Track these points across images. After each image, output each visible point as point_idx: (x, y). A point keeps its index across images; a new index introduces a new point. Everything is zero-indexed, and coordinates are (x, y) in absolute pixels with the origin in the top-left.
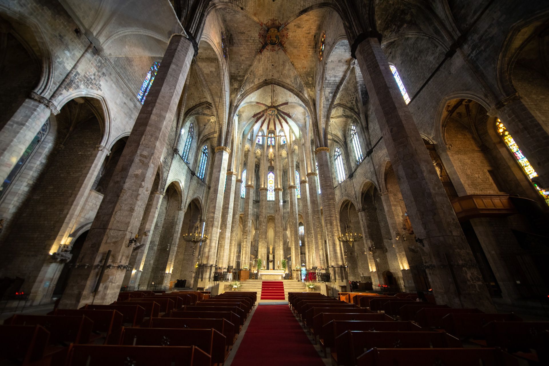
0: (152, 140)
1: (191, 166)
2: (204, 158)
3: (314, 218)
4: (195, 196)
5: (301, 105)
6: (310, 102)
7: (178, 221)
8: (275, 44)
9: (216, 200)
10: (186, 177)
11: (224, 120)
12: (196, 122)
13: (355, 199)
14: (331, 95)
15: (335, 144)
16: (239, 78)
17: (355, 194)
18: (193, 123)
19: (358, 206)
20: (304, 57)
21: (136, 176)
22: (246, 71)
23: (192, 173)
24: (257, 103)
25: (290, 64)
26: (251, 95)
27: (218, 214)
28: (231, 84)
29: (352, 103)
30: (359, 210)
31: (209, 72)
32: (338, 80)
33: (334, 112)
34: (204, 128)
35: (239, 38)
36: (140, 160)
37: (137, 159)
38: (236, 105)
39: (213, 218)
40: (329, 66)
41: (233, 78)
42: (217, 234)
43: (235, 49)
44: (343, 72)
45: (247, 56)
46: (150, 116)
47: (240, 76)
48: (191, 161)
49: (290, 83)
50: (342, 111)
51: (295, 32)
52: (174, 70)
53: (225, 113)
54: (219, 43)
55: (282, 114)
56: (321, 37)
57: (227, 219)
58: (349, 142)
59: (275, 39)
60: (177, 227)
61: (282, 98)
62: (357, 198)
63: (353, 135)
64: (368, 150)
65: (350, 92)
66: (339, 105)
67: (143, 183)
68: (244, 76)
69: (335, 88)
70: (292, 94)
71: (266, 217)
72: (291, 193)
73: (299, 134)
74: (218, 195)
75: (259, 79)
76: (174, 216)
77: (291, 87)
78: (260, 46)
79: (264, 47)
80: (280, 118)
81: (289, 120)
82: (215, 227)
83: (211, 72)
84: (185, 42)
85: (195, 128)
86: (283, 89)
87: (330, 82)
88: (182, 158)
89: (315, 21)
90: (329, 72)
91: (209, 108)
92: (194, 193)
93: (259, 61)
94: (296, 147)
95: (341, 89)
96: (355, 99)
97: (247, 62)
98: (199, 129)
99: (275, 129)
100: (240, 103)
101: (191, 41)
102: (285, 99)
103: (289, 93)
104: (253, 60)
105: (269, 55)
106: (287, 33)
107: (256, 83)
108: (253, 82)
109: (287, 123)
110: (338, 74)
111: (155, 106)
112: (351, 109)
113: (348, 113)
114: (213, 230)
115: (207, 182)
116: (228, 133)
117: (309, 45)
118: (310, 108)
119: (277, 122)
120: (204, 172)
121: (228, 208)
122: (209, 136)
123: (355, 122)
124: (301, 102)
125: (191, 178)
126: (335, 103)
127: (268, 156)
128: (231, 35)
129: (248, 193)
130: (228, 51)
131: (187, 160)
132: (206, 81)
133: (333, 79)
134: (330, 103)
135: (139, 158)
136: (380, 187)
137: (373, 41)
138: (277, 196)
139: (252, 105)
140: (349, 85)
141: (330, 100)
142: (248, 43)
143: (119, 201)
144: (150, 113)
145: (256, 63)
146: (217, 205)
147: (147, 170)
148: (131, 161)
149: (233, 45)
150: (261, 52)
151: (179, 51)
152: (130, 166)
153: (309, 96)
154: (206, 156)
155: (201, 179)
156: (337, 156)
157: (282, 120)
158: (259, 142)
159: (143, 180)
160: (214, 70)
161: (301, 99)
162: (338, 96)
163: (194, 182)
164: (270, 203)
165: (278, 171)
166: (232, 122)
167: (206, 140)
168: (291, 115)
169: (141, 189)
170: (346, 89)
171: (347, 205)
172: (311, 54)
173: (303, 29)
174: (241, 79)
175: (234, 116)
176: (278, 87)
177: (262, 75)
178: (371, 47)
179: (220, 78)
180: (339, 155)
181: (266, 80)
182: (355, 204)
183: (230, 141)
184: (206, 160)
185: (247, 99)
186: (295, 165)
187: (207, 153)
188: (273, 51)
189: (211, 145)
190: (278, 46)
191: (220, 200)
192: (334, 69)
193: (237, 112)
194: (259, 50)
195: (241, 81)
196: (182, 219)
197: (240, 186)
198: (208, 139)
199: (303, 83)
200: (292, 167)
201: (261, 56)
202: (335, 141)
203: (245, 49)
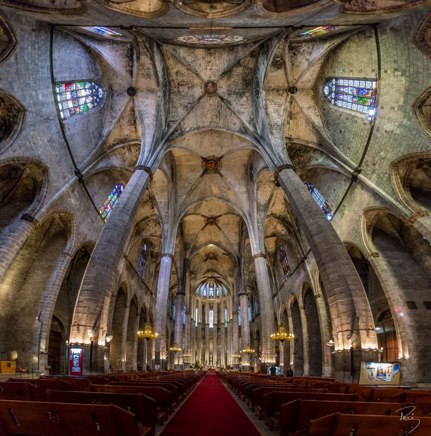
8: (212, 259)
16: (194, 272)
20: (227, 263)
24: (203, 277)
28: (190, 275)
41: (191, 272)
43: (192, 260)
45: (199, 263)
68: (197, 271)
75: (205, 270)
79: (207, 259)
93: (205, 264)
104: (202, 264)
105: (209, 261)
108: (201, 272)
109: (221, 286)
142: (199, 258)
150: (205, 261)
158: (204, 295)
164: (211, 329)
168: (223, 282)
172: (230, 261)
181: (208, 269)
195: (196, 274)
199: (227, 275)
203: (197, 260)
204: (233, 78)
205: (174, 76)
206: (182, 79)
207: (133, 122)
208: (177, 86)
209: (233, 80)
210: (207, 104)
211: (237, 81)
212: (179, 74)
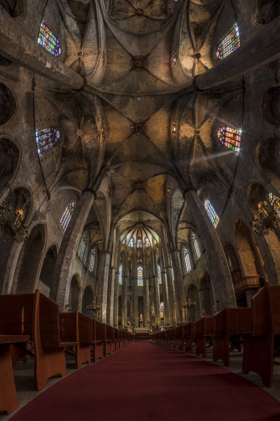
0: (71, 249)
1: (85, 263)
2: (93, 258)
3: (170, 296)
4: (88, 284)
5: (159, 222)
6: (164, 220)
7: (79, 300)
8: (140, 189)
9: (103, 285)
10: (82, 271)
11: (107, 233)
12: (88, 234)
13: (197, 283)
14: (177, 216)
15: (184, 246)
16: (117, 207)
17: (197, 279)
18: (86, 235)
19: (199, 287)
20: (158, 195)
21: (65, 270)
22: (122, 203)
23: (86, 268)
24: (129, 221)
25: (150, 199)
26: (125, 216)
27: (105, 295)
28: (112, 210)
29: (191, 220)
30: (199, 290)
31: (99, 205)
32: (180, 207)
33: (180, 226)
34: (94, 237)
35: (119, 187)
36: (66, 261)
37: (65, 261)
38: (115, 223)
39: (102, 297)
40: (173, 200)
41: (114, 207)
42: (105, 307)
43: (116, 192)
44: (182, 203)
45: (123, 195)
46: (70, 236)
47: (118, 206)
48: (85, 261)
49: (151, 209)
50: (186, 225)
51: (152, 183)
52: (84, 210)
53: (108, 229)
54: (107, 191)
55: (147, 227)
56: (167, 185)
57: (110, 298)
58: (192, 244)
59: (140, 187)
60: (79, 304)
61: (146, 217)
62: (198, 282)
63: (194, 240)
64: (203, 250)
65: (189, 214)
66: (183, 221)
67: (68, 274)
68: (121, 206)
69: (179, 212)
70: (152, 215)
71: (137, 297)
72: (154, 280)
73: (159, 240)
74: (104, 282)
75: (130, 207)
76: (77, 298)
77: (152, 212)
78: (131, 190)
79: (133, 191)
80: (145, 229)
81: (151, 231)
82: (104, 303)
83: (101, 205)
84: (90, 195)
85: (87, 238)
86: (146, 212)
87: (175, 208)
88: (79, 258)
89: (163, 179)
90: (174, 203)
91: (97, 225)
92: (88, 282)
93: (131, 198)
94: (157, 249)
95: (183, 212)
96: (192, 218)
97: (123, 198)
98: (90, 239)
99: (142, 237)
100: (118, 222)
101: (93, 194)
102: (148, 218)
103: (150, 215)
104: (127, 197)
105: (136, 194)
106: (147, 184)
107: (128, 210)
108: (126, 209)
109: (150, 233)
110: (179, 204)
111: (73, 230)
112: (191, 224)
113: (189, 226)
114: (103, 304)
115: (95, 275)
116: (109, 241)
117: (161, 189)
118: (165, 224)
119: (143, 232)
120: (93, 267)
121: (111, 291)
122: (97, 242)
123: (194, 231)
124: (158, 220)
125: (85, 272)
126: (181, 220)
127: (137, 255)
128: (114, 185)
129: (124, 281)
130: (112, 193)
131: (82, 259)
132: (97, 210)
133: (177, 207)
134: (177, 221)
135: (65, 260)
136: (210, 274)
137: (193, 192)
138: (145, 283)
139: (126, 222)
140: (187, 210)
141: (177, 219)
142: (124, 189)
143: (59, 284)
144: (70, 234)
145: (128, 199)
146: (104, 289)
147: (69, 267)
148: (62, 262)
149: (115, 190)
150: (132, 193)
151: (87, 200)
152: (62, 265)
153: (163, 216)
154: (94, 256)
155: (91, 273)
156: (186, 254)
157: (147, 231)
158: (130, 245)
159: (68, 273)
160: (103, 204)
161: (158, 218)
162: (182, 216)
163: (87, 274)
164: (140, 287)
165: (145, 265)
166: (112, 234)
167: (94, 246)
168: (152, 227)
169: (67, 278)
170: (186, 212)
171: (192, 288)
172: (162, 193)
173: (156, 182)
174: (119, 207)
175: (113, 230)
176: (143, 211)
177: (132, 205)
178: (192, 195)
179: (106, 208)
180: (187, 254)
181: (135, 207)
182: (197, 286)
183: (111, 246)
184: (94, 259)
185: (122, 219)
186: (157, 261)
187: (94, 254)
188: (139, 193)
189: (97, 249)
190: (142, 190)
191: (106, 286)
192: (176, 202)
193: (116, 227)
194: (130, 192)
195: (119, 209)
196: (82, 299)
197: (118, 277)
198: (96, 245)
199: (159, 209)
200: (155, 262)
201: (131, 195)
202: (183, 244)
203: (122, 192)
204: (154, 7)
205: (116, 4)
206: (121, 7)
207: (87, 10)
208: (117, 11)
209: (154, 8)
210: (137, 21)
211: (157, 9)
212: (119, 3)
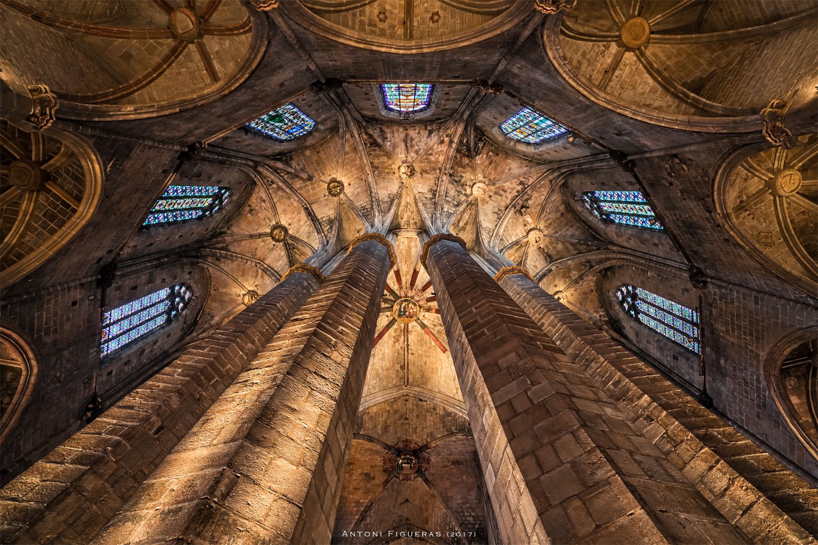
51: (372, 466)
79: (423, 447)
105: (414, 436)
106: (384, 463)
173: (359, 471)
188: (407, 440)
